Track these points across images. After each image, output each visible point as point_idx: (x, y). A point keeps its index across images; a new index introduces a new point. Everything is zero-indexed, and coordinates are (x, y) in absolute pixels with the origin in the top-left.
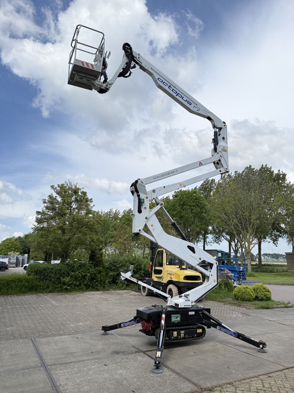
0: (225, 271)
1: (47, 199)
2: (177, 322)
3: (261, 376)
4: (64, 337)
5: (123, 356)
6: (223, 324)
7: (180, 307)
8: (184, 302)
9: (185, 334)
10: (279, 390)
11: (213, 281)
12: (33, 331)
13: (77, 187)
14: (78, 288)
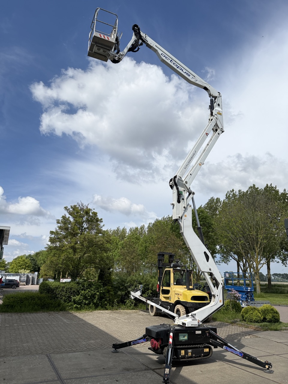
0: (232, 291)
1: (61, 219)
2: (184, 341)
4: (77, 353)
5: (133, 373)
6: (229, 344)
7: (187, 326)
8: (191, 321)
9: (192, 353)
11: (219, 301)
12: (48, 348)
13: (88, 208)
14: (88, 307)
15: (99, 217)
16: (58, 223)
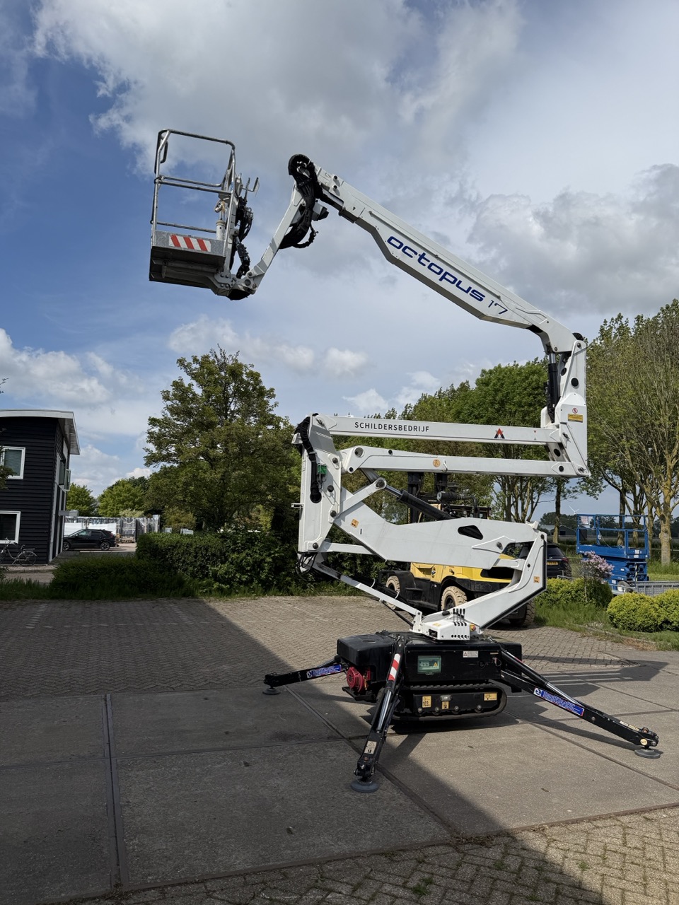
0: (591, 558)
1: (171, 389)
2: (431, 673)
3: (625, 817)
4: (177, 694)
5: (295, 747)
6: (549, 685)
7: (439, 638)
8: (450, 627)
9: (452, 703)
10: (664, 856)
11: (532, 580)
12: (116, 680)
13: (238, 362)
14: (247, 589)
15: (266, 384)
16: (166, 398)
